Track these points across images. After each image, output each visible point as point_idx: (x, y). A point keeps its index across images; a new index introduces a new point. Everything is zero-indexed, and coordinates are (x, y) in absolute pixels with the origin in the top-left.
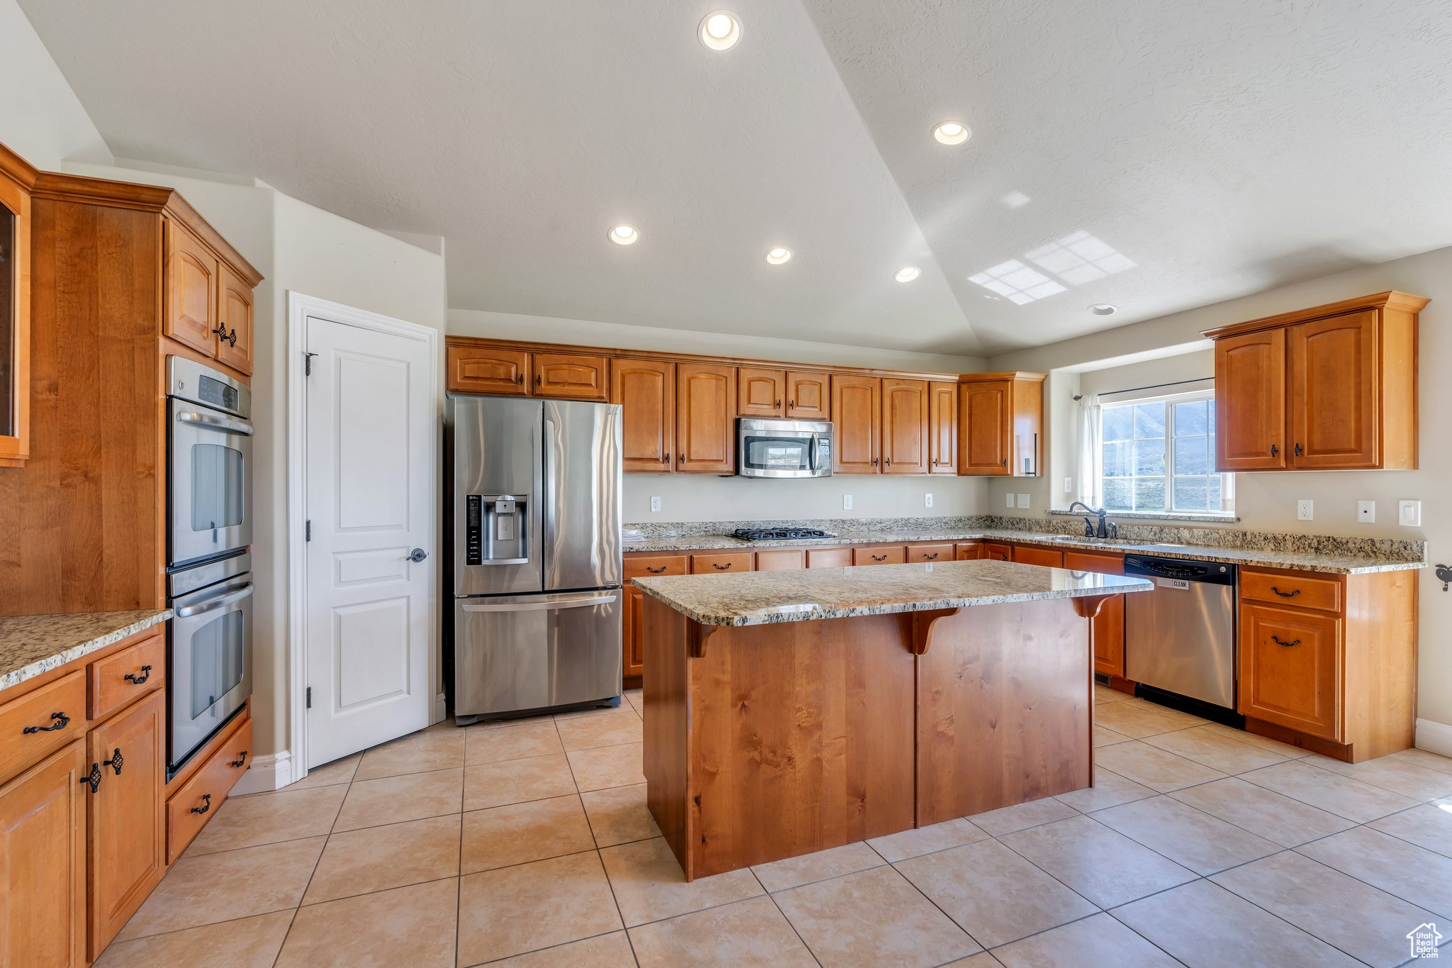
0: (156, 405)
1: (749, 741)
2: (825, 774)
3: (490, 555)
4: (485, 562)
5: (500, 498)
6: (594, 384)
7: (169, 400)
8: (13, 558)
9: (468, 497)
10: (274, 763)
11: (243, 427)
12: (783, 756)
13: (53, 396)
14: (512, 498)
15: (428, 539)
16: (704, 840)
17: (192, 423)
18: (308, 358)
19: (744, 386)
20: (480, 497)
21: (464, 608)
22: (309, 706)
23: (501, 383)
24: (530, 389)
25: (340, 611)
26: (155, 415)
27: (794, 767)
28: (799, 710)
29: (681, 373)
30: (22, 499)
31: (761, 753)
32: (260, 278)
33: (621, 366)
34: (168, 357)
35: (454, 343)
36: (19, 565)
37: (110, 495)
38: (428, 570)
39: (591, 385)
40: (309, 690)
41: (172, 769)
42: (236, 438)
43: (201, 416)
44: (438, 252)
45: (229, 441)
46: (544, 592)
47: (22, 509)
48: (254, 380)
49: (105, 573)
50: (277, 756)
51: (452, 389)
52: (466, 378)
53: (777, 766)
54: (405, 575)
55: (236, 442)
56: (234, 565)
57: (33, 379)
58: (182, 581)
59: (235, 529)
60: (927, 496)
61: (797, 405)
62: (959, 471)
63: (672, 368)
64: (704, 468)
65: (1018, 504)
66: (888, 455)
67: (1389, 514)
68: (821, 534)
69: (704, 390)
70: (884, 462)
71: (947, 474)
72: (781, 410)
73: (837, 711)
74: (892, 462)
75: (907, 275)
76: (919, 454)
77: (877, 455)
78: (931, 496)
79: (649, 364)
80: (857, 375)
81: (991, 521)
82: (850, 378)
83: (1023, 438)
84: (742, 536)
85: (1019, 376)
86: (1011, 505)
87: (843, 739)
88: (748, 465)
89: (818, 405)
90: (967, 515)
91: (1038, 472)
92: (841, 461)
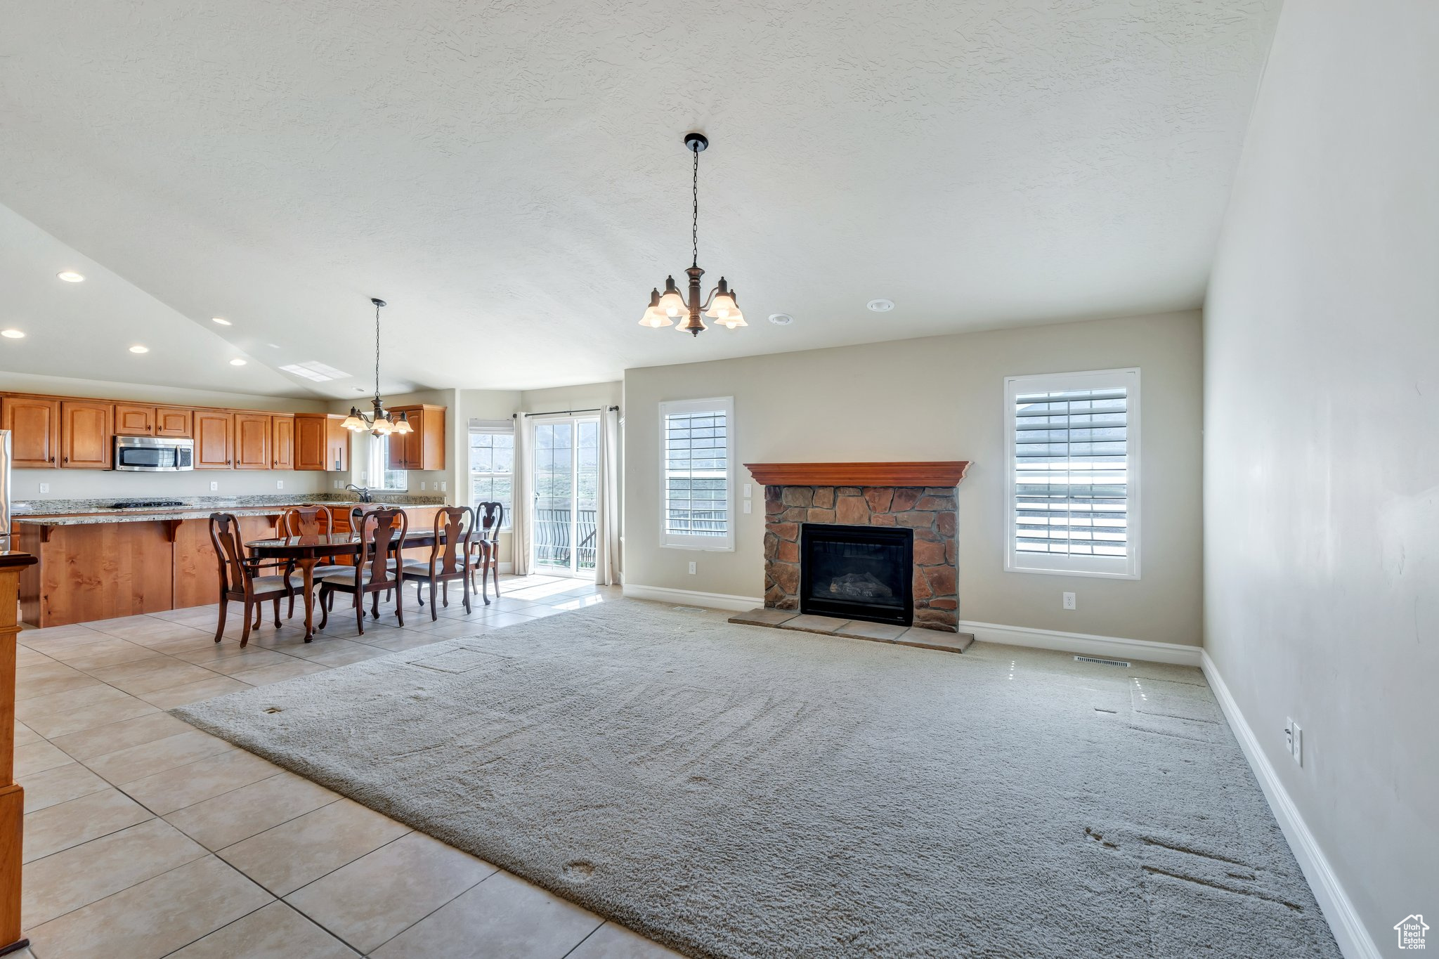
1: (76, 574)
2: (120, 588)
12: (95, 581)
16: (49, 613)
19: (120, 417)
27: (101, 585)
28: (104, 563)
29: (64, 408)
31: (82, 579)
33: (10, 403)
53: (92, 584)
60: (278, 482)
61: (165, 428)
62: (295, 468)
63: (57, 405)
64: (86, 465)
65: (339, 486)
66: (239, 458)
67: (440, 487)
68: (180, 504)
69: (86, 419)
70: (236, 462)
71: (286, 469)
72: (152, 432)
73: (127, 565)
74: (243, 463)
75: (238, 362)
76: (264, 458)
77: (231, 458)
78: (282, 482)
79: (37, 402)
80: (214, 412)
81: (327, 497)
82: (209, 413)
83: (334, 450)
84: (118, 506)
85: (330, 416)
86: (336, 487)
87: (130, 575)
88: (122, 463)
89: (182, 428)
90: (309, 493)
91: (344, 468)
92: (201, 461)
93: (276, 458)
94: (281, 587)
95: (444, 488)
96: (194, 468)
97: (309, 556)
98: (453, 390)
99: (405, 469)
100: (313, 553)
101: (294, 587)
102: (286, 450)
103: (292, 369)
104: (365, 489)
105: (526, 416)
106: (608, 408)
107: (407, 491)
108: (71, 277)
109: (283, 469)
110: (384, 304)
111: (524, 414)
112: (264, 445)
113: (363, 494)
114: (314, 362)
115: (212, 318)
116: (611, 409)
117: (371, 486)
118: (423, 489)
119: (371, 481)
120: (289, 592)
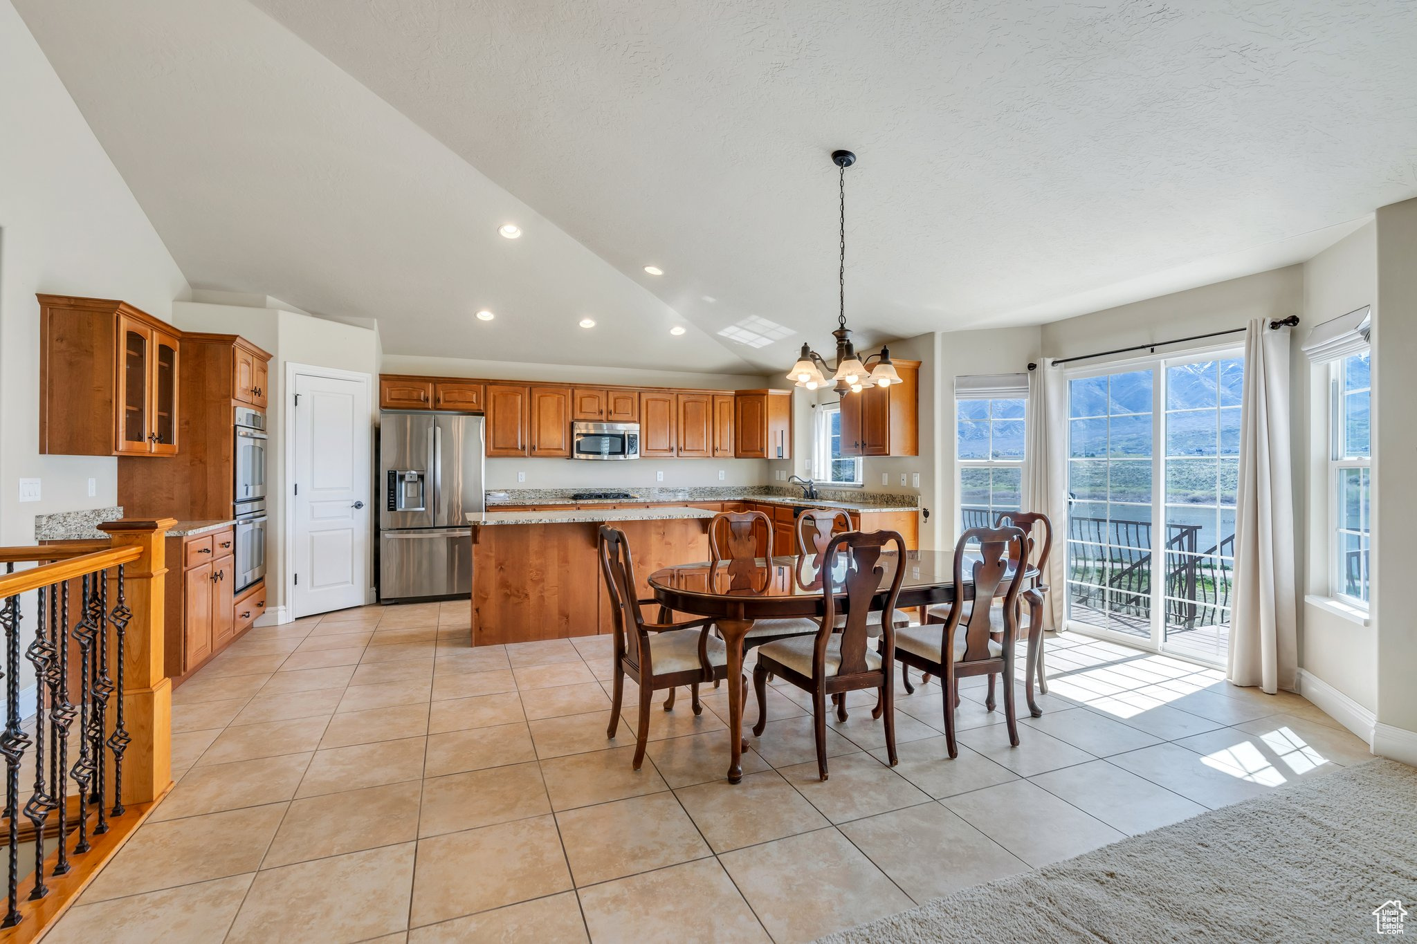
0: (230, 430)
1: (504, 584)
2: (546, 604)
3: (402, 506)
4: (398, 510)
5: (408, 472)
6: (474, 401)
7: (235, 427)
8: (171, 496)
9: (388, 471)
10: (277, 611)
11: (264, 436)
12: (523, 593)
13: (187, 426)
14: (415, 472)
15: (365, 496)
16: (480, 629)
17: (243, 436)
18: (296, 397)
19: (577, 401)
20: (396, 472)
21: (386, 536)
22: (296, 583)
23: (415, 402)
24: (433, 406)
25: (314, 534)
26: (230, 434)
27: (529, 599)
28: (531, 572)
29: (533, 394)
30: (174, 471)
31: (510, 591)
32: (271, 356)
33: (492, 390)
34: (235, 407)
35: (384, 378)
36: (173, 499)
37: (210, 470)
38: (365, 514)
39: (473, 402)
40: (296, 575)
41: (236, 593)
42: (258, 441)
43: (247, 433)
44: (371, 328)
45: (254, 442)
46: (435, 528)
47: (174, 475)
48: (268, 411)
49: (208, 503)
50: (279, 607)
51: (384, 406)
52: (392, 399)
53: (520, 597)
54: (351, 516)
55: (258, 443)
56: (256, 505)
57: (180, 420)
58: (240, 508)
59: (258, 487)
60: (720, 472)
61: (615, 412)
62: (736, 456)
63: (527, 390)
64: (550, 454)
65: (781, 477)
66: (681, 445)
67: (910, 481)
68: (626, 496)
69: (550, 404)
70: (679, 450)
71: (727, 457)
72: (604, 417)
73: (553, 574)
74: (685, 450)
75: (678, 331)
76: (705, 444)
77: (674, 445)
78: (723, 472)
79: (512, 388)
80: (659, 392)
81: (768, 490)
82: (654, 394)
83: (775, 433)
84: (576, 497)
85: (771, 391)
86: (777, 478)
87: (557, 588)
88: (579, 451)
89: (630, 412)
90: (751, 485)
91: (786, 456)
92: (647, 449)
93: (717, 445)
94: (694, 664)
95: (917, 482)
96: (640, 456)
97: (735, 617)
98: (931, 335)
99: (862, 455)
100: (742, 611)
101: (713, 665)
102: (727, 437)
103: (732, 332)
104: (810, 481)
105: (1054, 363)
106: (1268, 322)
107: (863, 486)
108: (511, 232)
109: (724, 457)
110: (852, 159)
111: (1049, 361)
112: (706, 429)
113: (807, 487)
114: (754, 317)
115: (644, 267)
116: (1275, 325)
117: (816, 478)
118: (885, 484)
119: (816, 471)
120: (706, 673)
